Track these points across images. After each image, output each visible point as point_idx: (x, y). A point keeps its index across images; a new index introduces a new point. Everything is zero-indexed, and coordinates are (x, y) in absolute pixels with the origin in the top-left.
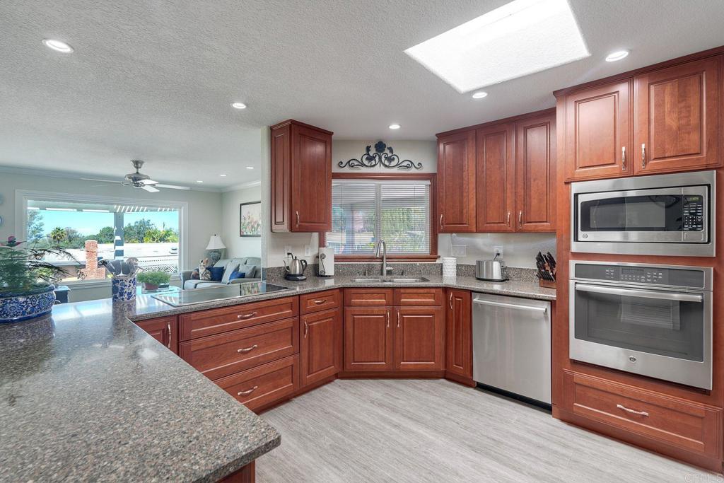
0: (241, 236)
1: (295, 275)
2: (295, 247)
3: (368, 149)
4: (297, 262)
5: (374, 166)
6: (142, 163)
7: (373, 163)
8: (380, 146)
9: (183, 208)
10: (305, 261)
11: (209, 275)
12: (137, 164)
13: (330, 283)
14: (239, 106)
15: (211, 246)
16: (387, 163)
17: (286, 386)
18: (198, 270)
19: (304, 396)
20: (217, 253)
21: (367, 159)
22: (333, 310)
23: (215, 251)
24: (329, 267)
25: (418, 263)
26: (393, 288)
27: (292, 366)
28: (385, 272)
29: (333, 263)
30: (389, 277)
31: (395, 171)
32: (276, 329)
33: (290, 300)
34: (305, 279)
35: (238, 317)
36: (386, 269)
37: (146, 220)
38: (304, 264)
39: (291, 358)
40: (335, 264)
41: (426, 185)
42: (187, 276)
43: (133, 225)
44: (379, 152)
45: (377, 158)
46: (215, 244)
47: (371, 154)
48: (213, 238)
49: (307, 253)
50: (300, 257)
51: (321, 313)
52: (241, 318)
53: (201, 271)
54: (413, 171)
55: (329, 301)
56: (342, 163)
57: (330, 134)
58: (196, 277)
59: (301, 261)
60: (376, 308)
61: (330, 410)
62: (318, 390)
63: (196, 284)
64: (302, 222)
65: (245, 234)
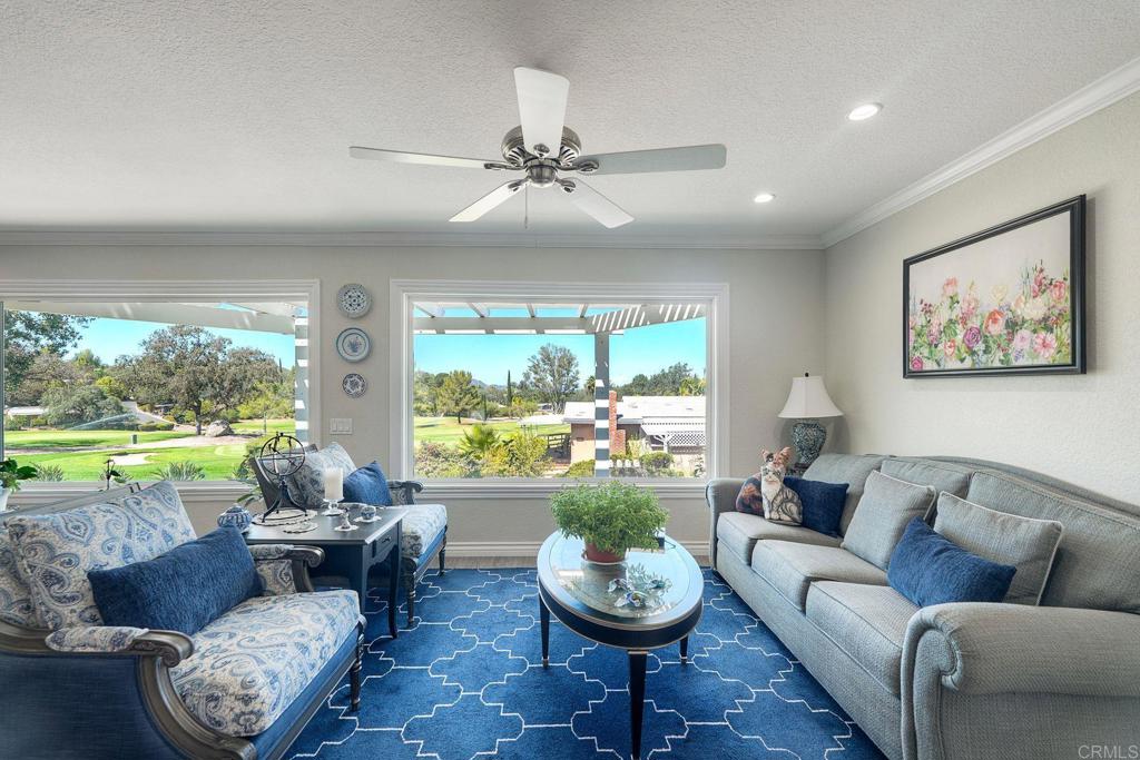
0: (908, 374)
9: (716, 300)
11: (794, 509)
15: (796, 409)
18: (758, 484)
20: (812, 433)
23: (809, 424)
37: (682, 364)
42: (727, 499)
43: (667, 371)
46: (806, 402)
48: (799, 384)
53: (770, 490)
58: (752, 507)
63: (753, 542)
65: (929, 365)
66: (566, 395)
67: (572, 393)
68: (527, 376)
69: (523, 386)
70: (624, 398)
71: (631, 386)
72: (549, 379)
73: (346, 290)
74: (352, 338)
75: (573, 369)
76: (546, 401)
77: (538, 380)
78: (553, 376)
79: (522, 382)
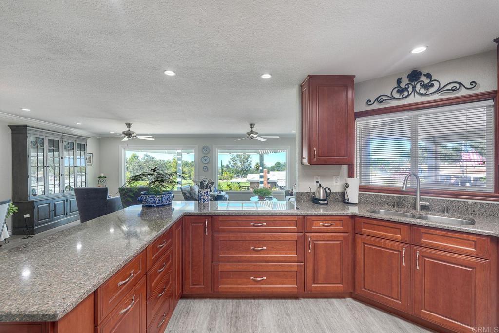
1: (320, 200)
2: (324, 176)
3: (399, 81)
4: (321, 189)
5: (406, 97)
6: (254, 125)
7: (406, 94)
8: (414, 76)
9: (287, 149)
10: (329, 189)
12: (252, 125)
13: (353, 210)
14: (267, 76)
16: (423, 91)
17: (291, 286)
19: (311, 300)
21: (398, 91)
22: (342, 234)
24: (353, 195)
25: (470, 202)
26: (411, 225)
27: (297, 271)
28: (418, 207)
29: (357, 192)
30: (423, 213)
31: (436, 97)
32: (282, 239)
33: (295, 218)
34: (327, 204)
35: (252, 224)
36: (419, 203)
38: (328, 191)
39: (295, 265)
40: (359, 194)
41: (488, 107)
44: (412, 82)
45: (410, 89)
47: (403, 86)
49: (336, 182)
50: (325, 184)
51: (328, 235)
52: (254, 226)
54: (463, 92)
55: (336, 225)
56: (370, 101)
57: (352, 77)
58: (292, 194)
59: (325, 189)
60: (389, 243)
61: (322, 321)
62: (326, 300)
64: (319, 156)
66: (247, 171)
67: (249, 170)
68: (230, 163)
69: (227, 167)
70: (271, 172)
71: (274, 167)
72: (239, 164)
73: (204, 147)
74: (205, 158)
75: (250, 160)
76: (238, 173)
77: (235, 164)
78: (241, 162)
79: (227, 165)
